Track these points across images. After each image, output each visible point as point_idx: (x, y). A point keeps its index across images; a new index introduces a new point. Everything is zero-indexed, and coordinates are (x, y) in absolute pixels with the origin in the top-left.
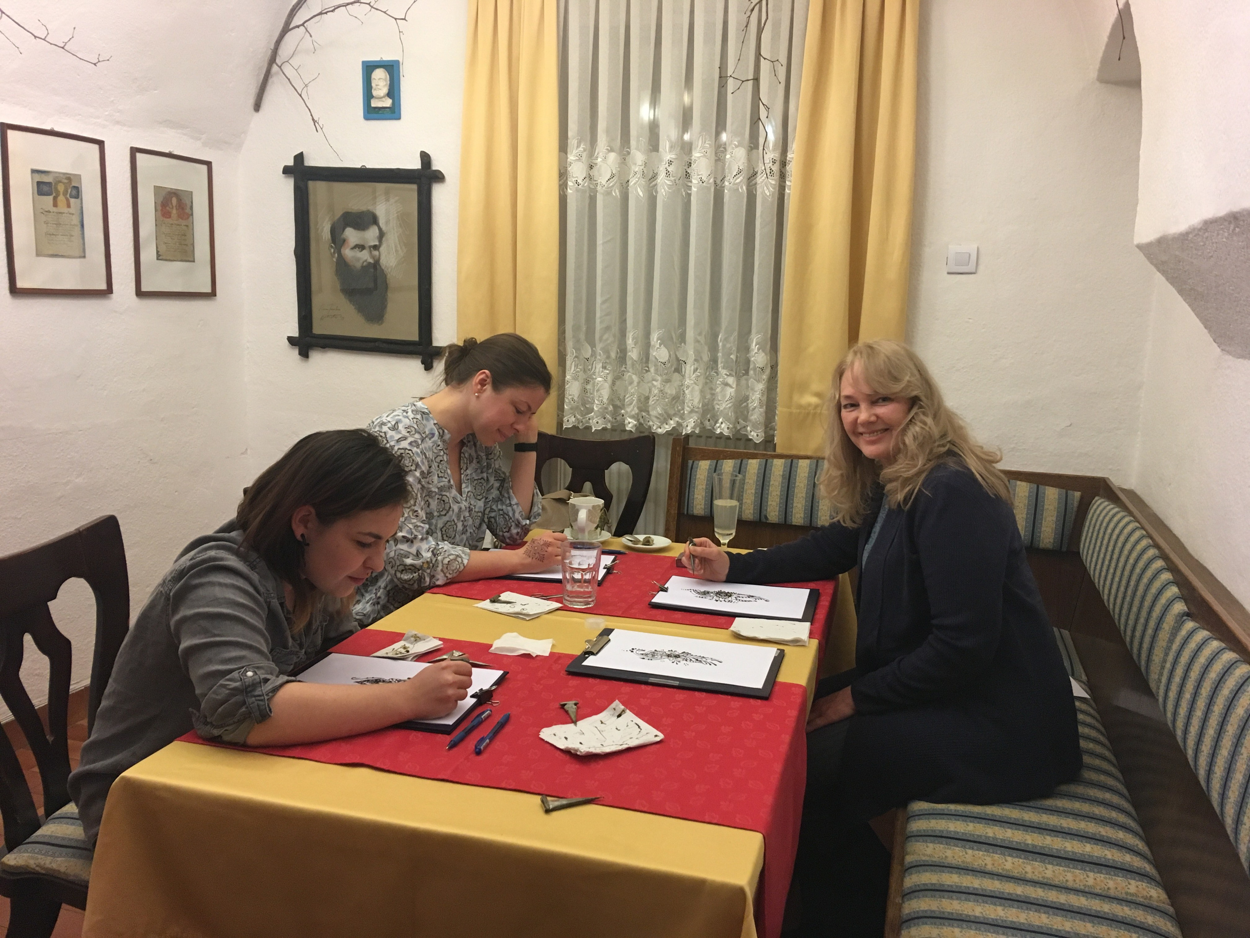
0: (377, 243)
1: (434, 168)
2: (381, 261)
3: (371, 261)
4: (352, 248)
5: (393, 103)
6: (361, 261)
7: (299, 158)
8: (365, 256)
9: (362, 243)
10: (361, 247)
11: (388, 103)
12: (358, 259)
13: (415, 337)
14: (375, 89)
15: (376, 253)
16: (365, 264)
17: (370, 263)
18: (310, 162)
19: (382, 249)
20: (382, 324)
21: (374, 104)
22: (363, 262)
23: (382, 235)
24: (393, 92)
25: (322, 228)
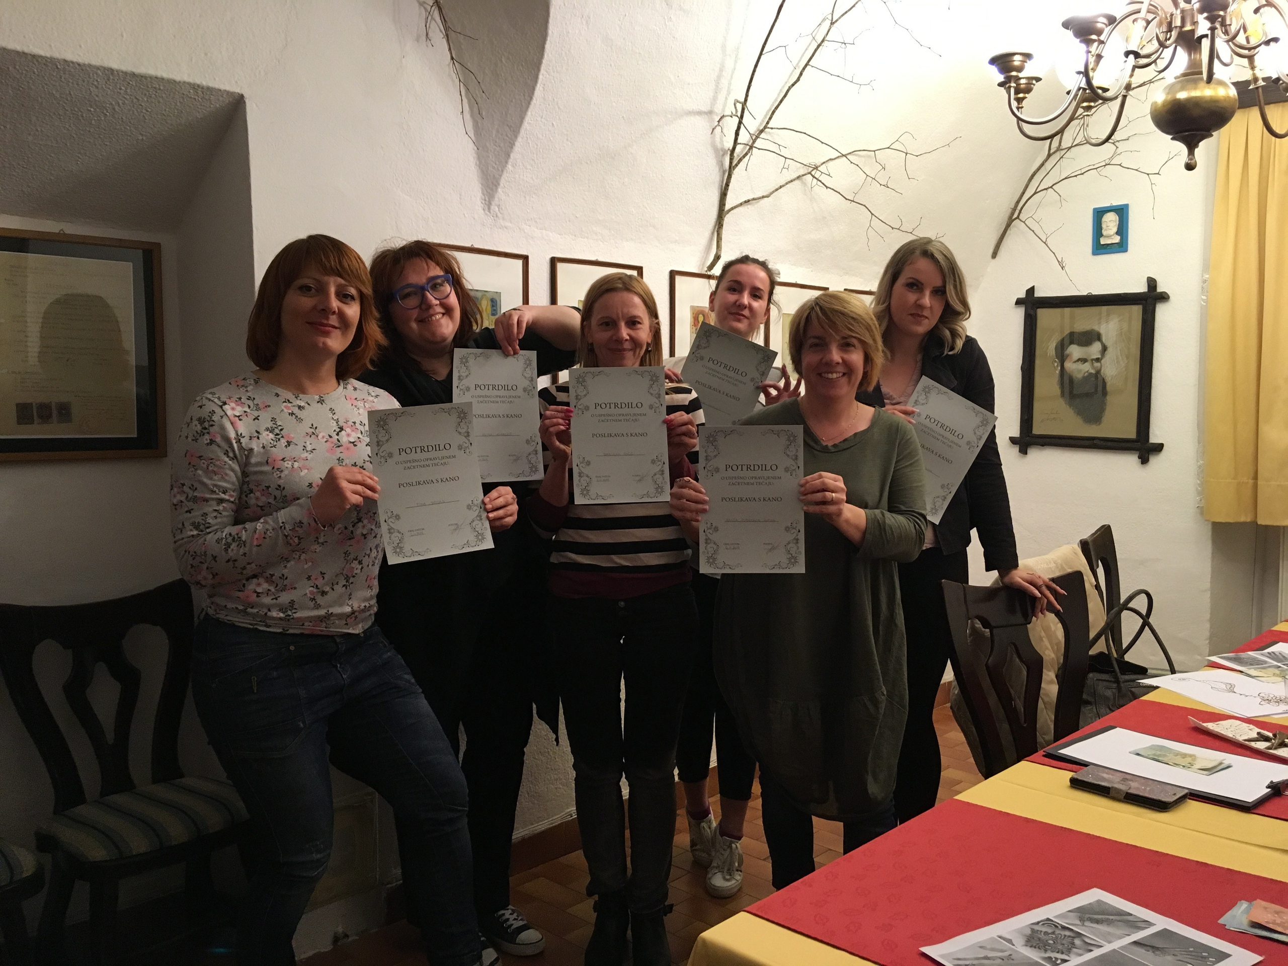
0: (1100, 356)
1: (1159, 290)
2: (1102, 371)
3: (1093, 371)
4: (1075, 362)
5: (1121, 239)
6: (1083, 372)
7: (1031, 291)
8: (1087, 368)
9: (1085, 357)
10: (1084, 361)
11: (1117, 239)
12: (1080, 371)
13: (1133, 435)
14: (1106, 230)
15: (1097, 365)
16: (1086, 374)
17: (1091, 373)
18: (1038, 294)
19: (1103, 361)
20: (1099, 424)
21: (1103, 241)
22: (1084, 374)
23: (1105, 349)
24: (1122, 230)
25: (1047, 346)
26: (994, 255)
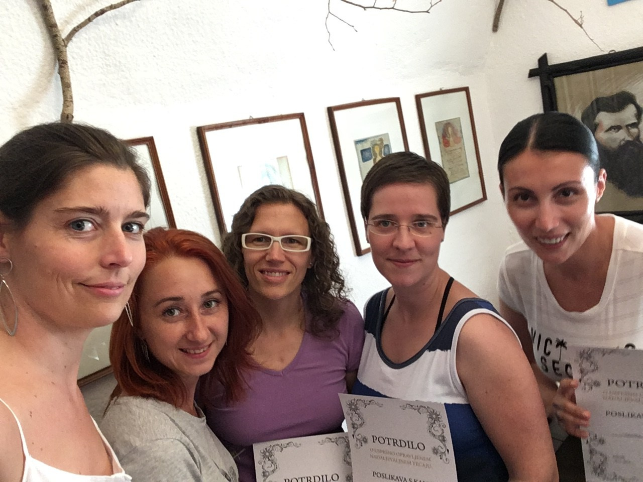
0: (636, 121)
3: (630, 139)
4: (607, 131)
6: (618, 141)
7: (543, 60)
8: (622, 136)
9: (618, 124)
10: (618, 128)
12: (614, 140)
15: (634, 131)
16: (622, 143)
17: (628, 142)
18: (553, 61)
19: (640, 126)
22: (621, 141)
26: (495, 28)
